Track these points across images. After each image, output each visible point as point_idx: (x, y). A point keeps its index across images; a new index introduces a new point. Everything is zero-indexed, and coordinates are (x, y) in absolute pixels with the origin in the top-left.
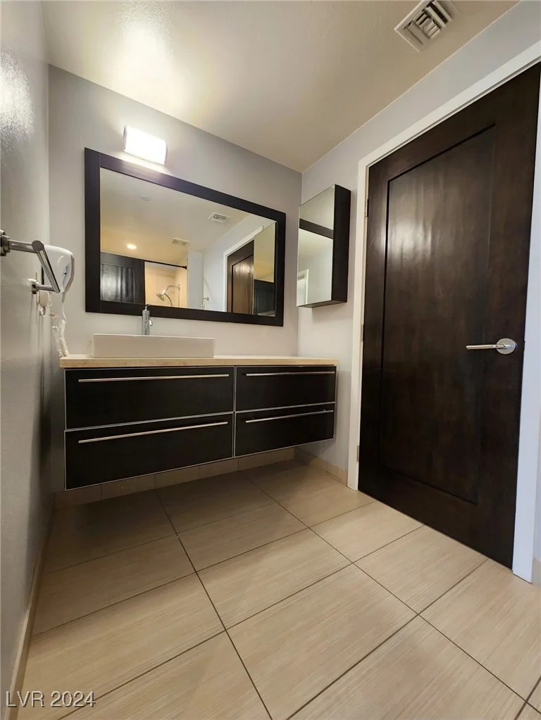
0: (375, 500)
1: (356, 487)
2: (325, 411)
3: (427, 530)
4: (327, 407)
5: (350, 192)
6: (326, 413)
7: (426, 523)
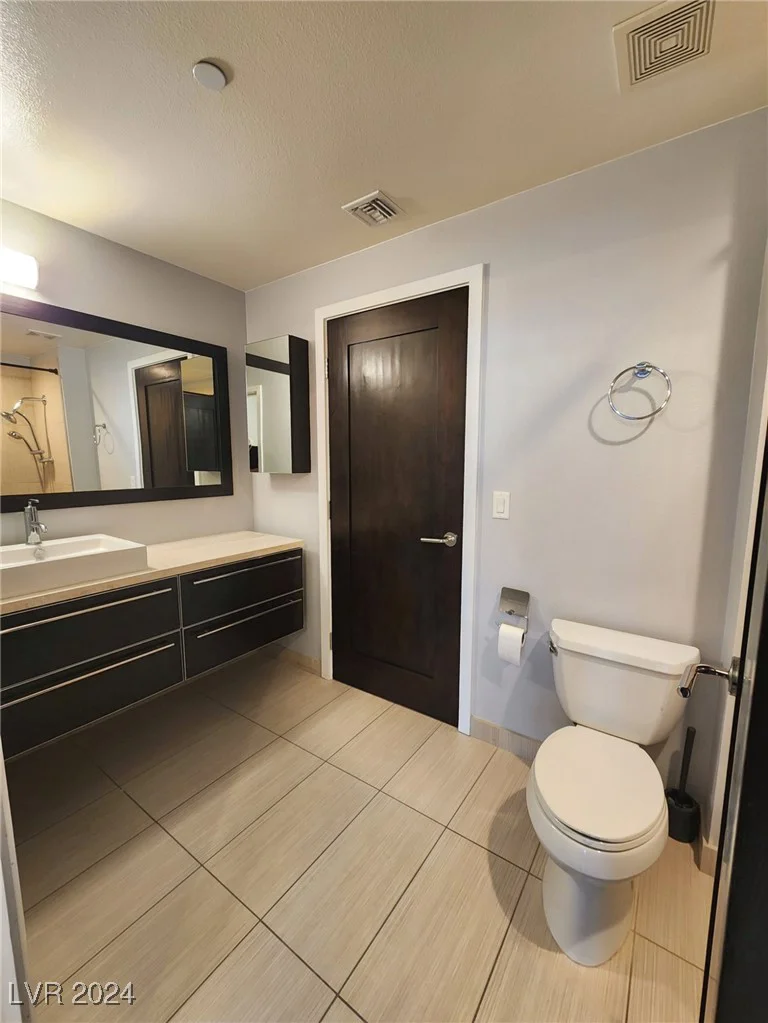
0: (349, 687)
1: (331, 677)
2: (293, 602)
3: (398, 707)
4: (293, 597)
5: (307, 342)
6: (294, 604)
7: (396, 702)
